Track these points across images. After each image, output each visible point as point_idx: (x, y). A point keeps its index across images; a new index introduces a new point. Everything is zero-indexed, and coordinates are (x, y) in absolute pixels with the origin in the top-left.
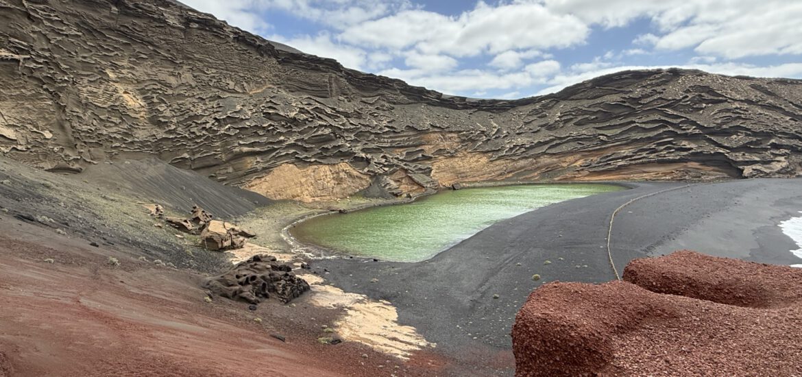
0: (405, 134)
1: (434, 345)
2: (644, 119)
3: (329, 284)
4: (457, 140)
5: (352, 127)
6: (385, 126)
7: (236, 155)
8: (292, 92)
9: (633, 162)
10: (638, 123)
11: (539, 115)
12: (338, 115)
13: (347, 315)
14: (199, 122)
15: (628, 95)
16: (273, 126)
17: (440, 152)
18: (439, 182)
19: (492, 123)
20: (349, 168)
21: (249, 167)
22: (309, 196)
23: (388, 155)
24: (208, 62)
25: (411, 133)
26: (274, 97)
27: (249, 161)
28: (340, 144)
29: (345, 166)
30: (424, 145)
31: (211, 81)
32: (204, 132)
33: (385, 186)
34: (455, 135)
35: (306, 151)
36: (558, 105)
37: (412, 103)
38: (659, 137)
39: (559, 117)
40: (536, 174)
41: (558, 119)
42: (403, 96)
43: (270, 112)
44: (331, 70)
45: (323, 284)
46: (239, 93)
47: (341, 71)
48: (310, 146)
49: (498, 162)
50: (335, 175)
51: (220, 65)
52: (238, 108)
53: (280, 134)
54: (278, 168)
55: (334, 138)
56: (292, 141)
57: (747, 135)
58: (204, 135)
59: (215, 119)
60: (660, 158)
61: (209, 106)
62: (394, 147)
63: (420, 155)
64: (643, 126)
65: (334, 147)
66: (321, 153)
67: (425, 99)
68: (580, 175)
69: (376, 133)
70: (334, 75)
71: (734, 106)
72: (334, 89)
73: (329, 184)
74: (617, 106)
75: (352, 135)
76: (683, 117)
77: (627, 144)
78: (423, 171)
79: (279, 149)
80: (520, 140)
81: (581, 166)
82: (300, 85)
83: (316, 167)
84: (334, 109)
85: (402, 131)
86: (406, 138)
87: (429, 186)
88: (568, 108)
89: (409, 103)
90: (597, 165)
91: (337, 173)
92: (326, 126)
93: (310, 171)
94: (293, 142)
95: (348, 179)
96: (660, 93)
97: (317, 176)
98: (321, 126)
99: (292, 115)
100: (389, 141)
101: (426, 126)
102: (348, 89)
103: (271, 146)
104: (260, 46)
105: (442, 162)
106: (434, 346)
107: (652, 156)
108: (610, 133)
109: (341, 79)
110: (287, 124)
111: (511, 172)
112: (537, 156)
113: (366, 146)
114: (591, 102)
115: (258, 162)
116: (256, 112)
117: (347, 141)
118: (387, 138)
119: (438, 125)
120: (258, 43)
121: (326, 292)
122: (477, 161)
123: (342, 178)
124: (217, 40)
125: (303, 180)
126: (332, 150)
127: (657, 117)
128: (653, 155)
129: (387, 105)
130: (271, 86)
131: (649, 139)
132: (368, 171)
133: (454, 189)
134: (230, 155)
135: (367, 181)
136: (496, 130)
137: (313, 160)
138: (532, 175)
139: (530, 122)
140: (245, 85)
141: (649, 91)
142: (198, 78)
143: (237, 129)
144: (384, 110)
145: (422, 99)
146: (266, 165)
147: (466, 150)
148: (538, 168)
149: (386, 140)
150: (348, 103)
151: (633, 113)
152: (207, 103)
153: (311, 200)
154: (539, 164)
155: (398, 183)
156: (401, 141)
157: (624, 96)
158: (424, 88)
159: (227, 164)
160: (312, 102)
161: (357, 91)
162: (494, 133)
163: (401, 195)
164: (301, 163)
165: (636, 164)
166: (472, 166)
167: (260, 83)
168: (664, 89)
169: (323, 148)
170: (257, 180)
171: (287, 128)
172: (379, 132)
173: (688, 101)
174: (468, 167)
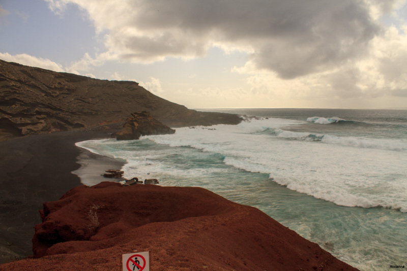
57: (21, 105)
71: (11, 84)
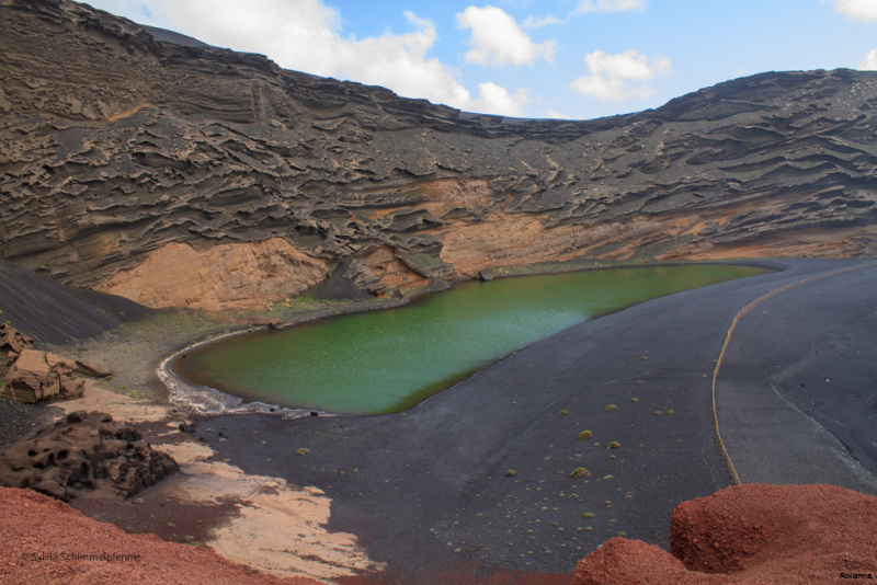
0: (391, 183)
1: (380, 567)
2: (799, 154)
3: (221, 460)
4: (487, 192)
5: (294, 173)
6: (356, 170)
7: (82, 231)
8: (187, 114)
9: (783, 226)
10: (789, 160)
11: (628, 148)
12: (270, 153)
13: (238, 515)
14: (17, 174)
15: (772, 113)
16: (150, 176)
17: (457, 212)
18: (456, 267)
19: (549, 160)
20: (288, 247)
21: (107, 250)
22: (216, 300)
23: (359, 222)
24: (32, 66)
25: (403, 181)
26: (154, 125)
27: (107, 241)
28: (270, 204)
29: (279, 243)
30: (427, 201)
31: (39, 100)
32: (26, 191)
33: (355, 277)
34: (482, 183)
35: (210, 219)
36: (659, 130)
37: (405, 128)
38: (821, 184)
39: (663, 150)
40: (625, 249)
41: (661, 153)
42: (388, 116)
43: (145, 151)
44: (256, 75)
45: (210, 459)
46: (90, 119)
47: (275, 75)
48: (216, 209)
49: (559, 230)
50: (262, 261)
51: (54, 72)
52: (87, 146)
53: (163, 189)
54: (158, 251)
55: (260, 194)
56: (183, 201)
58: (26, 196)
59: (46, 167)
60: (824, 220)
61: (35, 145)
62: (371, 207)
63: (420, 220)
64: (798, 165)
65: (261, 210)
66: (237, 222)
67: (429, 122)
68: (699, 250)
69: (339, 183)
70: (261, 83)
72: (263, 107)
73: (252, 277)
74: (755, 132)
75: (295, 189)
76: (858, 151)
77: (773, 196)
78: (426, 249)
79: (159, 216)
80: (597, 191)
81: (700, 235)
82: (198, 102)
83: (227, 246)
84: (262, 143)
85: (386, 178)
86: (393, 191)
87: (436, 274)
88: (676, 134)
89: (400, 129)
90: (725, 232)
91: (266, 257)
92: (245, 174)
93: (216, 254)
94: (185, 204)
95: (287, 267)
96: (821, 110)
97: (228, 263)
98: (236, 173)
99: (184, 155)
100: (363, 196)
101: (430, 167)
102: (289, 106)
103: (144, 212)
104: (127, 36)
105: (461, 232)
106: (380, 569)
107: (812, 215)
108: (744, 177)
109: (276, 89)
110: (174, 172)
111: (583, 246)
112: (626, 219)
113: (320, 207)
114: (714, 124)
115: (123, 242)
116: (120, 153)
117: (285, 198)
118: (358, 191)
119: (452, 167)
120: (124, 30)
121: (211, 475)
122: (523, 229)
123: (275, 266)
124: (48, 27)
125: (204, 271)
126: (256, 215)
127: (818, 150)
128: (814, 213)
129: (359, 132)
130: (148, 105)
131: (807, 188)
132: (323, 251)
133: (482, 280)
134: (73, 232)
135: (321, 270)
136: (554, 173)
137: (221, 235)
138: (620, 250)
139: (614, 159)
140: (102, 104)
141: (804, 106)
142: (14, 95)
143: (85, 183)
144: (354, 142)
145: (423, 121)
146: (137, 247)
147: (502, 208)
148: (630, 238)
149: (357, 195)
150: (291, 132)
151: (781, 142)
152: (32, 139)
153: (218, 306)
154: (631, 233)
155: (379, 272)
156: (384, 196)
157: (766, 114)
158: (427, 101)
159: (68, 247)
160: (223, 132)
161: (307, 110)
162: (551, 178)
163: (383, 293)
164: (199, 241)
165: (787, 230)
166: (514, 237)
167: (128, 101)
168: (829, 104)
169: (240, 213)
170: (122, 273)
171: (175, 178)
172: (344, 180)
173: (864, 124)
174: (507, 239)
